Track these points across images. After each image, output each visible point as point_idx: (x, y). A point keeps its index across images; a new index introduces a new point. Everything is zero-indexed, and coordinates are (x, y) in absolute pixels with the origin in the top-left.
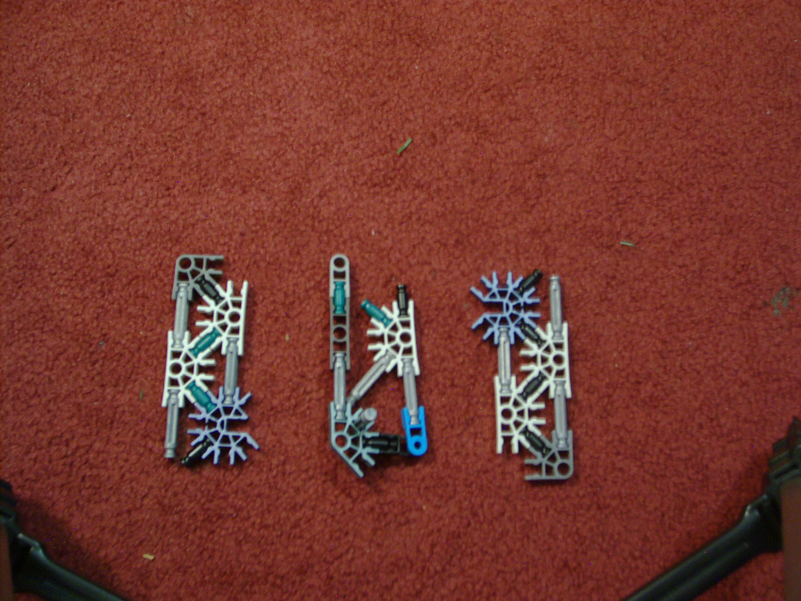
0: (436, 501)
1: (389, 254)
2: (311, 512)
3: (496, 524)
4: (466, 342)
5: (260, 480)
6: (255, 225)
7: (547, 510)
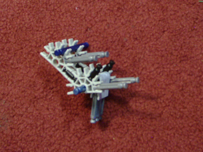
0: (119, 135)
1: (85, 17)
2: (58, 146)
3: (150, 144)
4: (127, 57)
5: (32, 133)
6: (18, 10)
7: (174, 134)
